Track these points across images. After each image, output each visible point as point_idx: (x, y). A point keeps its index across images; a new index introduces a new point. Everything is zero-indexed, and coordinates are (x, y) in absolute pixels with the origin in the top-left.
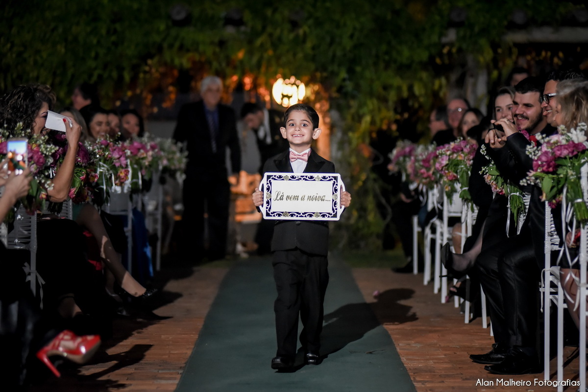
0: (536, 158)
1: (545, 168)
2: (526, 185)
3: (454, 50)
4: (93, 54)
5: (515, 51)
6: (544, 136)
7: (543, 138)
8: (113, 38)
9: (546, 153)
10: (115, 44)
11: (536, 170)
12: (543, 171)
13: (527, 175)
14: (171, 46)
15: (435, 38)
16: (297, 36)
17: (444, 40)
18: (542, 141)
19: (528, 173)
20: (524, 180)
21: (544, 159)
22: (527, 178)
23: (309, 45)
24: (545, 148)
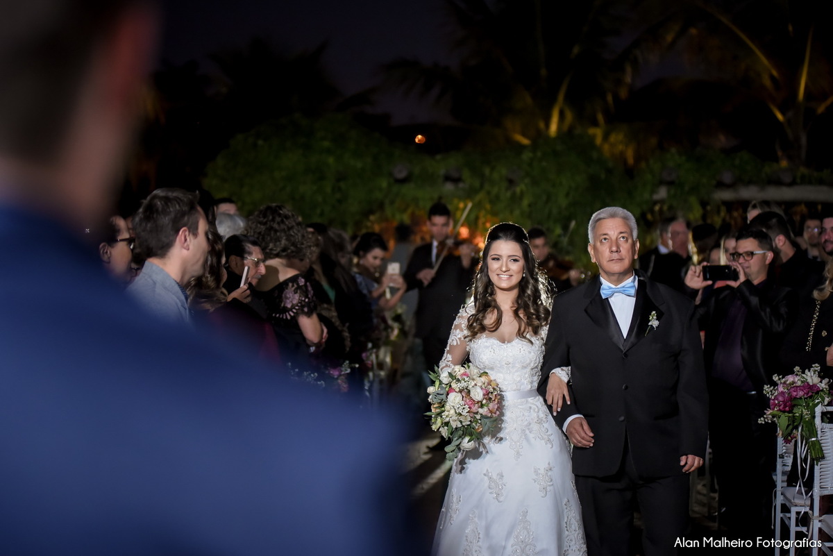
0: (773, 398)
1: (781, 407)
2: (763, 423)
3: (665, 208)
4: (318, 211)
5: (723, 209)
6: (781, 377)
7: (779, 379)
8: (338, 196)
9: (783, 393)
10: (340, 201)
11: (773, 409)
12: (780, 410)
13: (765, 414)
14: (392, 203)
15: (646, 196)
16: (514, 194)
17: (656, 197)
18: (779, 382)
19: (765, 411)
20: (762, 419)
21: (781, 399)
22: (765, 416)
23: (525, 202)
24: (781, 389)
